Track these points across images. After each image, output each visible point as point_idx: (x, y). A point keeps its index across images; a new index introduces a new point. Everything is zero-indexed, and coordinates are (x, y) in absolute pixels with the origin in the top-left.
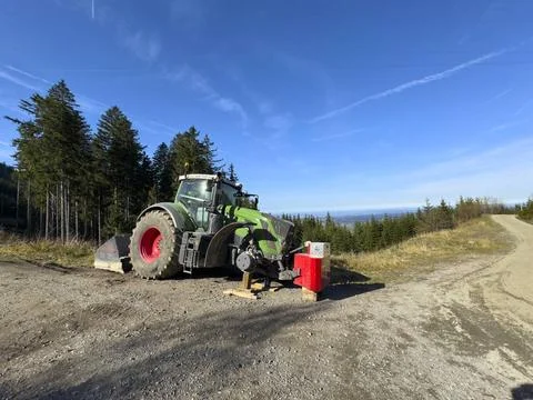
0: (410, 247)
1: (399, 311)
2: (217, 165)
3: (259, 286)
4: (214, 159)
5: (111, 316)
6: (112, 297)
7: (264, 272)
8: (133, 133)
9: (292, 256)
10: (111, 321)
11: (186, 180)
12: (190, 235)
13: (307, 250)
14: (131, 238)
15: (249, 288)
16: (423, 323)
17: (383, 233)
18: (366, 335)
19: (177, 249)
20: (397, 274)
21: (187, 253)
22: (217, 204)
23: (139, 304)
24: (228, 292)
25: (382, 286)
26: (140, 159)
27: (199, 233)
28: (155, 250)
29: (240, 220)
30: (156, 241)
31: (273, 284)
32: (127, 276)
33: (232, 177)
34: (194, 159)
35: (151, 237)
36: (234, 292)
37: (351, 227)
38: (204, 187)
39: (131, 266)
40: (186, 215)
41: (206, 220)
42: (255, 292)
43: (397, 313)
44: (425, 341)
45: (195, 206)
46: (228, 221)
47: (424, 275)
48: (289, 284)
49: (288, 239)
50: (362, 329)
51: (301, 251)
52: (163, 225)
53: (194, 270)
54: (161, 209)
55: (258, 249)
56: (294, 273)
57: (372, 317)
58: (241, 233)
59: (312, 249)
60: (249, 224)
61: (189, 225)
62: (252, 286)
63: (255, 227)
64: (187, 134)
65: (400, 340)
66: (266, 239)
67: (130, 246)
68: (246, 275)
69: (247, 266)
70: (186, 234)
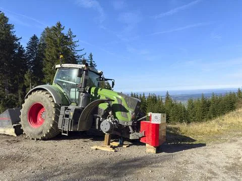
0: (229, 119)
1: (212, 159)
2: (79, 54)
3: (115, 144)
4: (77, 49)
5: (17, 161)
6: (14, 150)
7: (119, 134)
8: (9, 27)
9: (139, 123)
10: (19, 164)
11: (62, 68)
12: (66, 109)
13: (150, 118)
14: (21, 111)
15: (109, 144)
16: (226, 166)
17: (211, 108)
18: (187, 172)
19: (57, 118)
20: (217, 137)
21: (64, 121)
22: (85, 86)
23: (34, 155)
24: (94, 147)
25: (204, 145)
26: (16, 48)
27: (72, 107)
28: (39, 119)
29: (102, 98)
30: (40, 112)
31: (125, 143)
32: (20, 138)
33: (91, 64)
34: (60, 49)
35: (36, 110)
36: (99, 148)
37: (185, 104)
38: (75, 73)
39: (22, 131)
40: (62, 94)
41: (77, 97)
42: (114, 148)
43: (210, 161)
44: (225, 175)
45: (69, 87)
46: (94, 98)
47: (236, 138)
48: (136, 142)
49: (136, 111)
50: (185, 169)
51: (145, 119)
52: (45, 101)
53: (69, 133)
54: (43, 90)
55: (115, 117)
56: (140, 134)
57: (192, 163)
58: (103, 107)
59: (153, 118)
60: (109, 100)
61: (65, 101)
62: (111, 144)
63: (113, 103)
64: (54, 29)
65: (209, 175)
66: (121, 111)
67: (21, 117)
68: (107, 136)
69: (108, 129)
70: (63, 108)
